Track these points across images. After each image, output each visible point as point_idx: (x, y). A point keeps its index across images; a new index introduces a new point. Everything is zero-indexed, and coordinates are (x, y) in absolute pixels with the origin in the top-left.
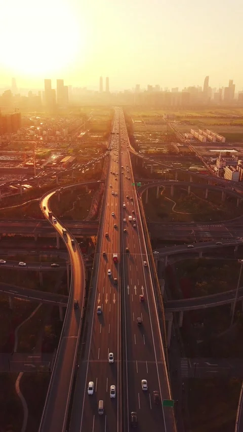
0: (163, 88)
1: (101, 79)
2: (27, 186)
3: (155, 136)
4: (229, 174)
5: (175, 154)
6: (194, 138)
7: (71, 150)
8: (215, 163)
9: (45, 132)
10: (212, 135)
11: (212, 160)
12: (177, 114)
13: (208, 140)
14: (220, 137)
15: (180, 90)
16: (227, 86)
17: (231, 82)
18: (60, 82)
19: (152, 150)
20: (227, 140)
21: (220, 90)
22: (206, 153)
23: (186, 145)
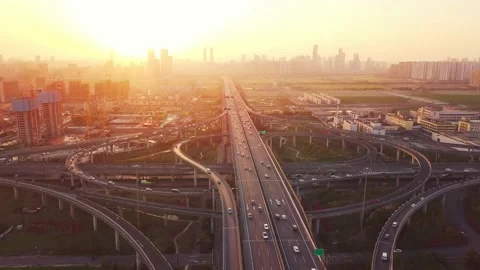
0: (270, 57)
1: (205, 49)
2: (153, 142)
3: (268, 100)
4: (347, 126)
5: (291, 114)
6: (309, 101)
7: (186, 113)
8: (332, 119)
10: (328, 98)
11: (329, 118)
12: (288, 81)
13: (323, 102)
14: (335, 99)
15: (288, 59)
16: (337, 54)
17: (340, 50)
18: (165, 52)
19: (268, 111)
20: (341, 102)
21: (330, 59)
22: (323, 113)
23: (301, 107)
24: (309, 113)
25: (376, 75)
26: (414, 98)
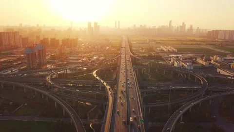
0: (148, 27)
1: (116, 22)
2: (85, 69)
3: (143, 49)
4: (176, 64)
5: (152, 56)
6: (162, 50)
7: (102, 55)
8: (170, 60)
9: (90, 47)
10: (170, 48)
11: (170, 59)
12: (154, 39)
13: (168, 50)
14: (174, 50)
15: (157, 27)
16: (181, 25)
17: (183, 23)
18: (96, 24)
19: (141, 55)
20: (178, 51)
21: (178, 27)
22: (167, 56)
23: (157, 53)
24: (161, 57)
25: (200, 37)
26: (215, 50)
